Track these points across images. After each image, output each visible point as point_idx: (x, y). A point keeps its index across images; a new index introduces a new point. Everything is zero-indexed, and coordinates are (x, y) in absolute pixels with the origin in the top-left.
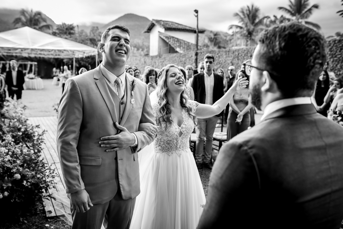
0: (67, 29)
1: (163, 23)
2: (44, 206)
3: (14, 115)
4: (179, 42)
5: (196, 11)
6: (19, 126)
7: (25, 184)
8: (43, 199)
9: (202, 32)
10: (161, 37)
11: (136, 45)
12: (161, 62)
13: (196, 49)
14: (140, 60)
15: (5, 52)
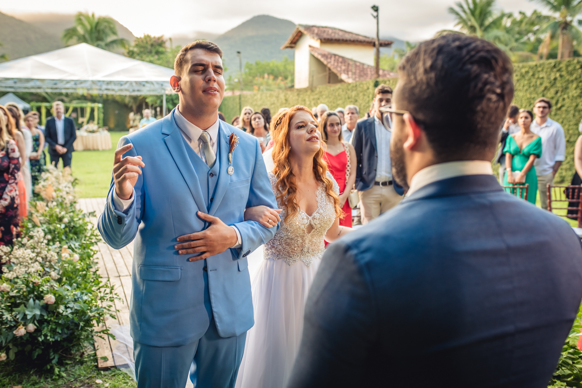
0: (152, 45)
1: (318, 31)
2: (96, 348)
3: (54, 194)
4: (346, 64)
5: (376, 9)
6: (60, 213)
7: (61, 312)
8: (95, 338)
9: (387, 44)
10: (313, 56)
11: (273, 70)
12: (314, 99)
13: (375, 76)
14: (277, 97)
15: (48, 88)
